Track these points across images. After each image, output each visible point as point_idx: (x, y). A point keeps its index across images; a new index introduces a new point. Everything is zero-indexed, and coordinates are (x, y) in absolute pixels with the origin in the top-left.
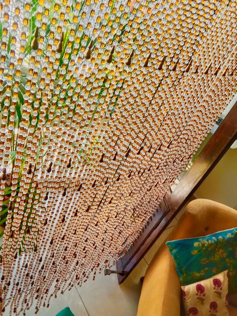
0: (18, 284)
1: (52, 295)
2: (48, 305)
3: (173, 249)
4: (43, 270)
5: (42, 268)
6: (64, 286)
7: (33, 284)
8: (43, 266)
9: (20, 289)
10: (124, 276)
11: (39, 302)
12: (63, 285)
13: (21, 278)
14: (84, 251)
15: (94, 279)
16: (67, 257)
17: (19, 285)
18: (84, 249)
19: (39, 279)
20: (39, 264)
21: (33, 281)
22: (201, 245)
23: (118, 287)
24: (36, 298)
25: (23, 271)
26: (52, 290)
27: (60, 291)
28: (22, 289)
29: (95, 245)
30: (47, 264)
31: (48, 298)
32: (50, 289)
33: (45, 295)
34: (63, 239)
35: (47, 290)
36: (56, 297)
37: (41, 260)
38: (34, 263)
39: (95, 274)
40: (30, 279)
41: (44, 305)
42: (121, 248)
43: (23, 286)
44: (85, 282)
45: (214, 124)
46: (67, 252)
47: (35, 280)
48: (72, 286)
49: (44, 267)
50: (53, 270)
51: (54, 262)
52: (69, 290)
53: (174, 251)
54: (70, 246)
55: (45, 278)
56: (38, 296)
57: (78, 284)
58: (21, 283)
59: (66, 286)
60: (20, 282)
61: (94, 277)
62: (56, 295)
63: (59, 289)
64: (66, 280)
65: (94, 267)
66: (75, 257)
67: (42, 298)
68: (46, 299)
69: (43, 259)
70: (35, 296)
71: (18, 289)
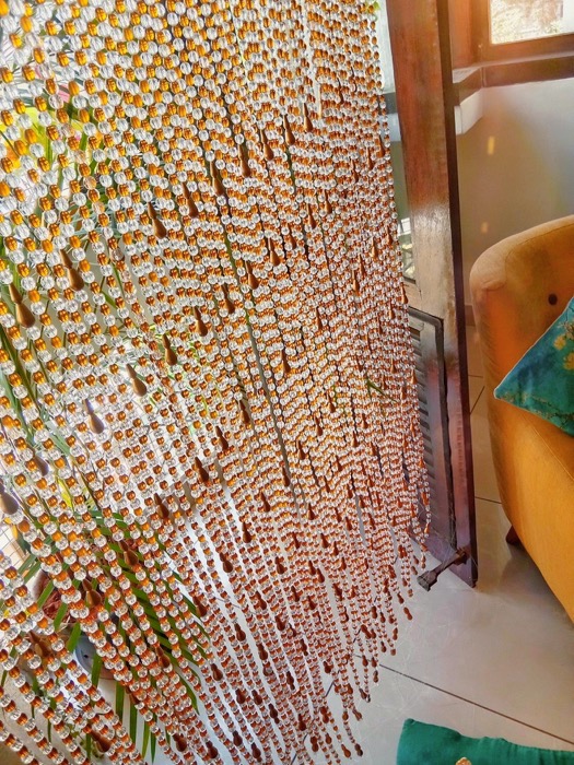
0: (238, 741)
1: (346, 716)
2: (358, 747)
3: (520, 393)
4: (270, 659)
5: (264, 656)
6: (356, 674)
7: (274, 714)
8: (260, 647)
9: (254, 746)
10: (469, 561)
11: (329, 752)
12: (350, 673)
13: (231, 715)
14: (331, 550)
15: (410, 617)
16: (300, 587)
17: (244, 740)
18: (326, 545)
19: (280, 693)
20: (246, 647)
21: (271, 706)
22: (570, 336)
23: (476, 594)
24: (315, 748)
25: (220, 692)
26: (335, 703)
27: (357, 695)
28: (260, 746)
29: (343, 517)
30: (265, 635)
31: (342, 730)
32: (328, 704)
33: (329, 726)
34: (248, 538)
35: (324, 710)
36: (359, 716)
37: (242, 636)
38: (231, 651)
39: (402, 601)
40: (257, 708)
41: (348, 753)
42: (408, 497)
43: (253, 735)
44: (395, 638)
45: (382, 119)
46: (289, 573)
47: (273, 701)
48: (375, 665)
49: (266, 648)
50: (294, 647)
51: (277, 619)
52: (376, 680)
53: (527, 396)
54: (283, 554)
55: (291, 680)
56: (313, 740)
57: (384, 650)
58: (244, 729)
59: (361, 673)
60: (238, 728)
61: (406, 610)
62: (355, 712)
63: (351, 691)
64: (348, 657)
65: (386, 583)
66: (322, 579)
67: (329, 740)
68: (339, 737)
69: (245, 628)
70: (308, 744)
71: (250, 751)
